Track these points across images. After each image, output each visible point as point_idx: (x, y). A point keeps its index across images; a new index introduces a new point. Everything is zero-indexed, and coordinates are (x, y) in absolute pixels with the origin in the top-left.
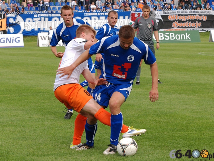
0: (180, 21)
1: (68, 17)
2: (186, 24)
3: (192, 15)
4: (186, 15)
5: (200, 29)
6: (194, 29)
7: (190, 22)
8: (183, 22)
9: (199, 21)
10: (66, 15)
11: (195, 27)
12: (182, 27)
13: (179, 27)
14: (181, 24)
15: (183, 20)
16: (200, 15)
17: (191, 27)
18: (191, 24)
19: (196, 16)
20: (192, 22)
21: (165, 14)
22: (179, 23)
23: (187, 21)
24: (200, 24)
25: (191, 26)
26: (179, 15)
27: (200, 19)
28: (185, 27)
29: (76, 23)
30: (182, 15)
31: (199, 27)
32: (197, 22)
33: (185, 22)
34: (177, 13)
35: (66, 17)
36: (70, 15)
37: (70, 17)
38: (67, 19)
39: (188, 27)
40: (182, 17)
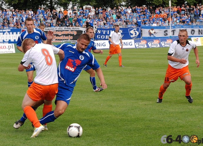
0: (57, 35)
1: (30, 26)
2: (61, 38)
3: (66, 31)
4: (61, 31)
5: (72, 41)
6: (68, 41)
7: (65, 36)
8: (59, 36)
9: (71, 35)
10: (29, 25)
11: (68, 40)
12: (59, 40)
13: (56, 40)
14: (58, 38)
15: (59, 34)
16: (72, 31)
17: (65, 40)
18: (66, 37)
19: (69, 31)
20: (66, 36)
21: (46, 30)
22: (56, 36)
23: (62, 35)
24: (72, 37)
25: (65, 38)
26: (57, 31)
27: (72, 34)
28: (61, 40)
29: (35, 31)
30: (59, 31)
31: (71, 40)
32: (70, 36)
33: (61, 36)
34: (55, 30)
35: (29, 26)
36: (31, 25)
37: (32, 26)
38: (30, 27)
39: (63, 40)
40: (59, 32)
